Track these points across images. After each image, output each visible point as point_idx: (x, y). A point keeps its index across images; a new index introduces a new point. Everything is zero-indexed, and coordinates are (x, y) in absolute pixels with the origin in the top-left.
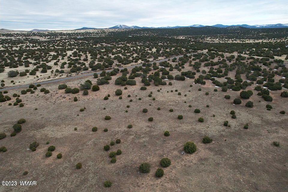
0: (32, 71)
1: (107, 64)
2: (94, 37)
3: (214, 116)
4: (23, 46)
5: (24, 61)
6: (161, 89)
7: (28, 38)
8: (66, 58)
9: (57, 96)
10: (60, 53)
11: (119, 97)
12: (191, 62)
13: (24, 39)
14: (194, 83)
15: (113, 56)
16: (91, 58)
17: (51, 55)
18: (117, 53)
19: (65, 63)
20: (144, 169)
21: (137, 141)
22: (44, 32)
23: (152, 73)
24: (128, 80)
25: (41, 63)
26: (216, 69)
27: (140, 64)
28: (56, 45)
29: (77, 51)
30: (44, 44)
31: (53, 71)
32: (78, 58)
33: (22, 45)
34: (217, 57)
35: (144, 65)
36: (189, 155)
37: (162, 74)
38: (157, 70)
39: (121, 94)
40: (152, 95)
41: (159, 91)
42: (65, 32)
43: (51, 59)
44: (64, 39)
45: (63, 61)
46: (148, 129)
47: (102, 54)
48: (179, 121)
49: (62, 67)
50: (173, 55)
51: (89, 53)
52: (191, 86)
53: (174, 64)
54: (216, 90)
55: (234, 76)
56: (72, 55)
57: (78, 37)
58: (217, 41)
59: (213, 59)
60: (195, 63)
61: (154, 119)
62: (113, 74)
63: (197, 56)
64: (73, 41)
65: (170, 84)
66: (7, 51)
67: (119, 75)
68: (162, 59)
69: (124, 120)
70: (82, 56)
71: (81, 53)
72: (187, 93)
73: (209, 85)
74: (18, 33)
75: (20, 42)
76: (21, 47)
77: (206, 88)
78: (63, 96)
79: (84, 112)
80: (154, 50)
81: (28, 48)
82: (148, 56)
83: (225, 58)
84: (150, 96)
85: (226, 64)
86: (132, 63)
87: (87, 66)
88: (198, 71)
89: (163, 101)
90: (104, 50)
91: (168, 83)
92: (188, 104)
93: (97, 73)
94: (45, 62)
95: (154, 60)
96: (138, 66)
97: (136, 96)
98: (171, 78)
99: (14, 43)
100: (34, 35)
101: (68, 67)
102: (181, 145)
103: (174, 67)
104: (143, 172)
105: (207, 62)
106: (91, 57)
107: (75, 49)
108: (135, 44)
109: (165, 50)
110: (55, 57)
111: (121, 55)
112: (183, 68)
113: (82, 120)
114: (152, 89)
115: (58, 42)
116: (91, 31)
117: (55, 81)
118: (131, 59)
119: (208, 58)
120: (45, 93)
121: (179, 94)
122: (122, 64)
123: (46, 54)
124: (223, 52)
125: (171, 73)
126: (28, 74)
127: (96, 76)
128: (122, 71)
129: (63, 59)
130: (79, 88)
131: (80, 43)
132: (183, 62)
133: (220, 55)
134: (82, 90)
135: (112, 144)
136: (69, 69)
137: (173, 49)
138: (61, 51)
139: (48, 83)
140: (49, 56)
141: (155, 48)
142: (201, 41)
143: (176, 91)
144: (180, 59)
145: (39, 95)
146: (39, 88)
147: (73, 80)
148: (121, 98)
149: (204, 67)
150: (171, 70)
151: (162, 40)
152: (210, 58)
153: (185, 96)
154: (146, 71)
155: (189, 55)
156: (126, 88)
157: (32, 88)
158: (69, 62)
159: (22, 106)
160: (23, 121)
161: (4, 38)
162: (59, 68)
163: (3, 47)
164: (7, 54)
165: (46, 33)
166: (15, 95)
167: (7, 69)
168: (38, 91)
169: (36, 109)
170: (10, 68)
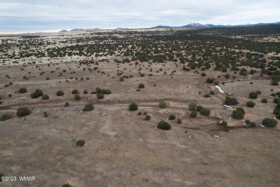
0: (106, 54)
1: (146, 53)
4: (106, 41)
7: (111, 35)
13: (108, 36)
17: (119, 47)
25: (112, 51)
66: (96, 45)
68: (183, 52)
75: (105, 38)
81: (108, 43)
86: (161, 53)
94: (114, 51)
95: (177, 52)
99: (102, 39)
100: (116, 33)
112: (187, 56)
115: (130, 39)
117: (114, 59)
120: (107, 62)
122: (155, 53)
123: (117, 46)
126: (103, 56)
129: (124, 49)
139: (111, 59)
145: (105, 63)
147: (122, 59)
157: (103, 60)
159: (98, 65)
160: (98, 68)
161: (96, 36)
162: (119, 54)
163: (94, 42)
164: (96, 46)
165: (125, 32)
166: (96, 62)
167: (95, 53)
168: (105, 61)
169: (102, 66)
170: (97, 53)
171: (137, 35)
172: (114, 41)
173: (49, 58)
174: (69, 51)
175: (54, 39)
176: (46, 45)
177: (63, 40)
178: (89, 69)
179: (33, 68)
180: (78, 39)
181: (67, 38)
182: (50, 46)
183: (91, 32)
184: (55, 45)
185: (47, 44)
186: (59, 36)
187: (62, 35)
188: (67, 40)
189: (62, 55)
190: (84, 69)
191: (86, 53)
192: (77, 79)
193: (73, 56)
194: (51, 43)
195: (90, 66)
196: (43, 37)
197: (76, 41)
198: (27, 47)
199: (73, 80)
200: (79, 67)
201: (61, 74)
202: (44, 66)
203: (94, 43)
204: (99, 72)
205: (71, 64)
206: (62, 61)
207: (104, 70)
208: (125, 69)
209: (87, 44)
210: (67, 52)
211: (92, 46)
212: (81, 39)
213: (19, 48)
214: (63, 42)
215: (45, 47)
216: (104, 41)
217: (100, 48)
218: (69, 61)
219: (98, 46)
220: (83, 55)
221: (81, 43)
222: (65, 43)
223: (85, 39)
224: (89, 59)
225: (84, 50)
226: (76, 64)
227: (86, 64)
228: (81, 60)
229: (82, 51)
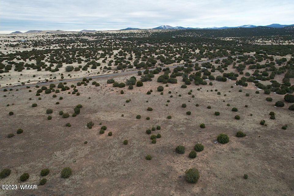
0: (84, 67)
1: (150, 63)
2: (138, 37)
3: (251, 115)
4: (74, 45)
5: (77, 58)
6: (201, 88)
7: (78, 38)
8: (112, 56)
9: (106, 88)
10: (107, 52)
11: (160, 93)
12: (235, 64)
13: (75, 39)
14: (235, 85)
15: (156, 56)
16: (136, 58)
17: (99, 54)
18: (160, 53)
19: (112, 61)
20: (179, 151)
21: (175, 129)
22: (92, 33)
23: (194, 73)
24: (169, 78)
25: (91, 60)
26: (261, 72)
27: (182, 64)
28: (102, 45)
29: (123, 51)
30: (92, 44)
31: (101, 67)
32: (124, 57)
33: (74, 44)
34: (265, 60)
35: (186, 65)
36: (221, 145)
37: (204, 75)
38: (198, 71)
39: (162, 90)
40: (192, 92)
41: (199, 90)
42: (111, 33)
43: (99, 57)
44: (110, 39)
45: (110, 59)
46: (185, 121)
47: (146, 54)
48: (216, 117)
49: (110, 64)
50: (217, 56)
51: (134, 53)
52: (232, 87)
53: (216, 66)
54: (257, 92)
55: (282, 80)
56: (118, 54)
57: (123, 37)
58: (269, 43)
59: (260, 61)
60: (239, 65)
61: (191, 113)
62: (155, 72)
63: (242, 59)
64: (118, 41)
65: (211, 84)
67: (162, 74)
68: (204, 60)
69: (164, 112)
70: (127, 55)
71: (126, 52)
72: (227, 93)
73: (251, 87)
74: (71, 33)
75: (72, 41)
76: (73, 46)
77: (247, 90)
78: (111, 89)
79: (130, 103)
80: (197, 51)
81: (79, 47)
82: (190, 57)
83: (274, 61)
84: (189, 94)
85: (274, 68)
86: (174, 63)
87: (132, 64)
88: (242, 73)
89: (202, 99)
90: (147, 50)
91: (208, 83)
92: (227, 103)
93: (141, 70)
94: (94, 60)
95: (196, 60)
96: (180, 66)
97: (177, 93)
98: (212, 78)
99: (68, 43)
100: (84, 35)
101: (115, 65)
102: (215, 136)
103: (216, 68)
104: (178, 153)
105: (252, 65)
106: (135, 56)
107: (121, 49)
108: (179, 45)
109: (209, 52)
110: (103, 56)
111: (163, 55)
112: (226, 69)
113: (128, 109)
114: (192, 87)
115: (105, 42)
116: (136, 31)
117: (103, 76)
118: (173, 59)
119: (255, 61)
120: (96, 86)
121: (219, 94)
122: (165, 63)
123: (95, 52)
124: (274, 55)
125: (212, 74)
126: (81, 69)
127: (140, 74)
128: (164, 70)
129: (110, 57)
130: (125, 83)
131: (125, 43)
132: (226, 64)
133: (269, 58)
134: (127, 85)
135: (153, 130)
136: (116, 67)
137: (217, 50)
138: (108, 50)
139: (99, 78)
140: (98, 54)
141: (199, 49)
142: (249, 43)
143: (216, 90)
144: (224, 61)
145: (91, 87)
146: (91, 82)
147: (120, 76)
148: (162, 94)
149: (249, 69)
150: (213, 71)
151: (207, 41)
152: (257, 61)
153: (225, 95)
154: (188, 71)
155: (233, 57)
156: (167, 86)
157: (85, 81)
158: (116, 60)
159: (78, 94)
160: (81, 107)
161: (60, 38)
162: (107, 66)
163: (59, 46)
164: (63, 53)
165: (94, 34)
166: (72, 86)
167: (65, 65)
168: (90, 84)
169: (90, 98)
170: (67, 64)
171: (109, 37)
178: (61, 113)
180: (36, 42)
181: (19, 41)
183: (53, 34)
187: (13, 37)
188: (18, 43)
190: (49, 112)
191: (48, 64)
193: (25, 72)
195: (61, 98)
197: (33, 45)
200: (35, 105)
203: (59, 48)
204: (90, 126)
209: (48, 48)
210: (14, 63)
211: (57, 51)
212: (39, 42)
216: (72, 44)
217: (70, 54)
220: (43, 68)
221: (40, 47)
222: (16, 47)
223: (45, 43)
224: (55, 78)
225: (45, 59)
226: (29, 95)
227: (53, 93)
228: (40, 80)
229: (42, 61)
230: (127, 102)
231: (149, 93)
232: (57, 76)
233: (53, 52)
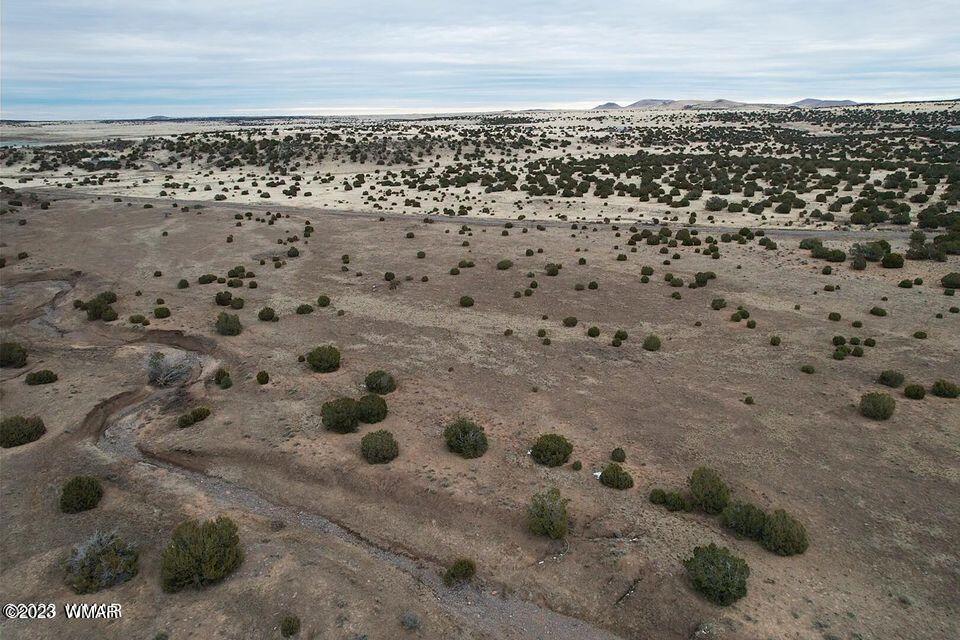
0: (757, 204)
4: (756, 148)
5: (746, 182)
7: (776, 125)
8: (859, 187)
11: (945, 290)
13: (764, 129)
16: (943, 197)
17: (818, 177)
19: (847, 200)
22: (832, 110)
25: (785, 191)
28: (850, 152)
29: (909, 173)
30: (815, 147)
33: (754, 145)
42: (907, 110)
43: (814, 185)
45: (844, 195)
49: (836, 207)
51: (947, 183)
56: (884, 184)
57: (954, 129)
64: (922, 142)
66: (716, 157)
70: (916, 187)
71: (919, 180)
74: (758, 111)
75: (752, 136)
76: (749, 151)
79: (834, 293)
81: (765, 156)
94: (795, 192)
99: (737, 139)
100: (799, 117)
101: (851, 211)
106: (945, 193)
110: (826, 183)
115: (863, 143)
117: (799, 232)
126: (745, 210)
127: (916, 241)
129: (848, 189)
134: (851, 259)
136: (851, 215)
138: (855, 169)
139: (782, 234)
146: (758, 239)
147: (847, 239)
148: (949, 293)
157: (745, 235)
158: (864, 198)
159: (716, 257)
160: (712, 276)
161: (717, 124)
162: (824, 209)
163: (708, 147)
164: (714, 164)
165: (838, 114)
166: (710, 240)
167: (707, 195)
168: (754, 243)
169: (739, 267)
170: (714, 193)
171: (895, 126)
172: (790, 149)
173: (522, 195)
174: (604, 178)
175: (570, 127)
176: (536, 149)
177: (595, 134)
178: (669, 278)
179: (447, 232)
180: (650, 132)
181: (611, 130)
182: (548, 153)
183: (701, 112)
184: (564, 151)
185: (539, 143)
186: (590, 119)
187: (600, 119)
188: (608, 133)
189: (574, 191)
190: (647, 272)
191: (667, 189)
192: (593, 333)
193: (614, 199)
194: (553, 141)
195: (677, 257)
196: (539, 121)
197: (641, 140)
198: (477, 150)
199: (577, 334)
200: (622, 258)
201: (534, 285)
202: (490, 229)
203: (706, 152)
204: (718, 305)
205: (593, 236)
206: (564, 217)
207: (749, 300)
208: (877, 312)
209: (677, 152)
210: (594, 179)
211: (697, 161)
212: (659, 132)
213: (455, 152)
214: (594, 141)
215: (531, 154)
216: (748, 146)
217: (731, 171)
218: (592, 217)
219: (725, 163)
220: (655, 197)
221: (657, 147)
222: (601, 145)
223: (674, 136)
224: (676, 219)
225: (663, 177)
226: (616, 241)
227: (661, 246)
228: (641, 218)
229: (654, 180)
230: (829, 289)
231: (906, 285)
232: (682, 216)
233: (688, 163)
